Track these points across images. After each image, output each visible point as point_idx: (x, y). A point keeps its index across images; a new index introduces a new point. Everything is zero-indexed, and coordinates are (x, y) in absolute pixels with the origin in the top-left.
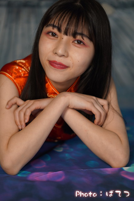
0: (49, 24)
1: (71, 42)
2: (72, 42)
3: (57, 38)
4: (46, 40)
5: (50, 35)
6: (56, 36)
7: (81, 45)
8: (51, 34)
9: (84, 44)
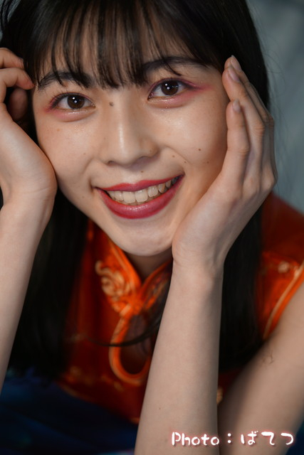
0: (42, 76)
1: (144, 99)
2: (148, 99)
3: (92, 110)
4: (58, 130)
5: (65, 110)
6: (86, 104)
7: (180, 94)
8: (64, 103)
9: (189, 86)
